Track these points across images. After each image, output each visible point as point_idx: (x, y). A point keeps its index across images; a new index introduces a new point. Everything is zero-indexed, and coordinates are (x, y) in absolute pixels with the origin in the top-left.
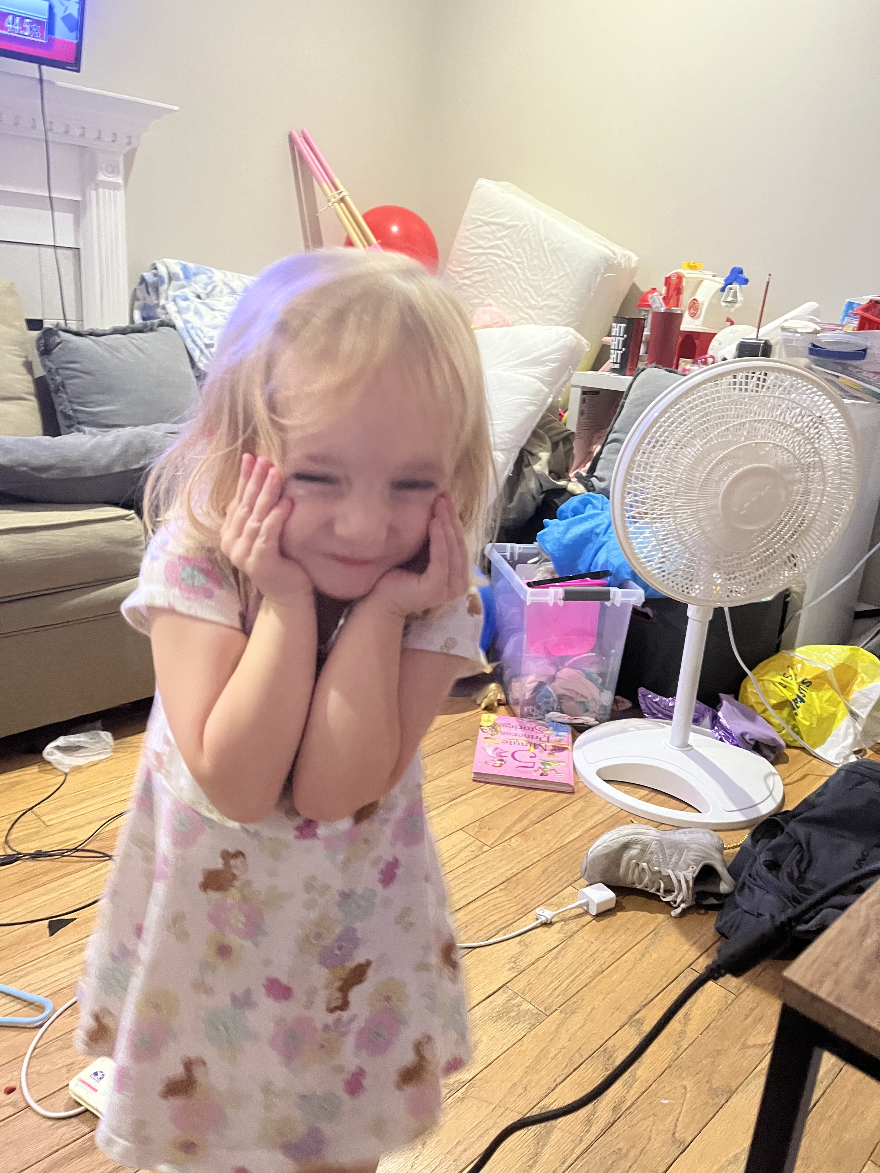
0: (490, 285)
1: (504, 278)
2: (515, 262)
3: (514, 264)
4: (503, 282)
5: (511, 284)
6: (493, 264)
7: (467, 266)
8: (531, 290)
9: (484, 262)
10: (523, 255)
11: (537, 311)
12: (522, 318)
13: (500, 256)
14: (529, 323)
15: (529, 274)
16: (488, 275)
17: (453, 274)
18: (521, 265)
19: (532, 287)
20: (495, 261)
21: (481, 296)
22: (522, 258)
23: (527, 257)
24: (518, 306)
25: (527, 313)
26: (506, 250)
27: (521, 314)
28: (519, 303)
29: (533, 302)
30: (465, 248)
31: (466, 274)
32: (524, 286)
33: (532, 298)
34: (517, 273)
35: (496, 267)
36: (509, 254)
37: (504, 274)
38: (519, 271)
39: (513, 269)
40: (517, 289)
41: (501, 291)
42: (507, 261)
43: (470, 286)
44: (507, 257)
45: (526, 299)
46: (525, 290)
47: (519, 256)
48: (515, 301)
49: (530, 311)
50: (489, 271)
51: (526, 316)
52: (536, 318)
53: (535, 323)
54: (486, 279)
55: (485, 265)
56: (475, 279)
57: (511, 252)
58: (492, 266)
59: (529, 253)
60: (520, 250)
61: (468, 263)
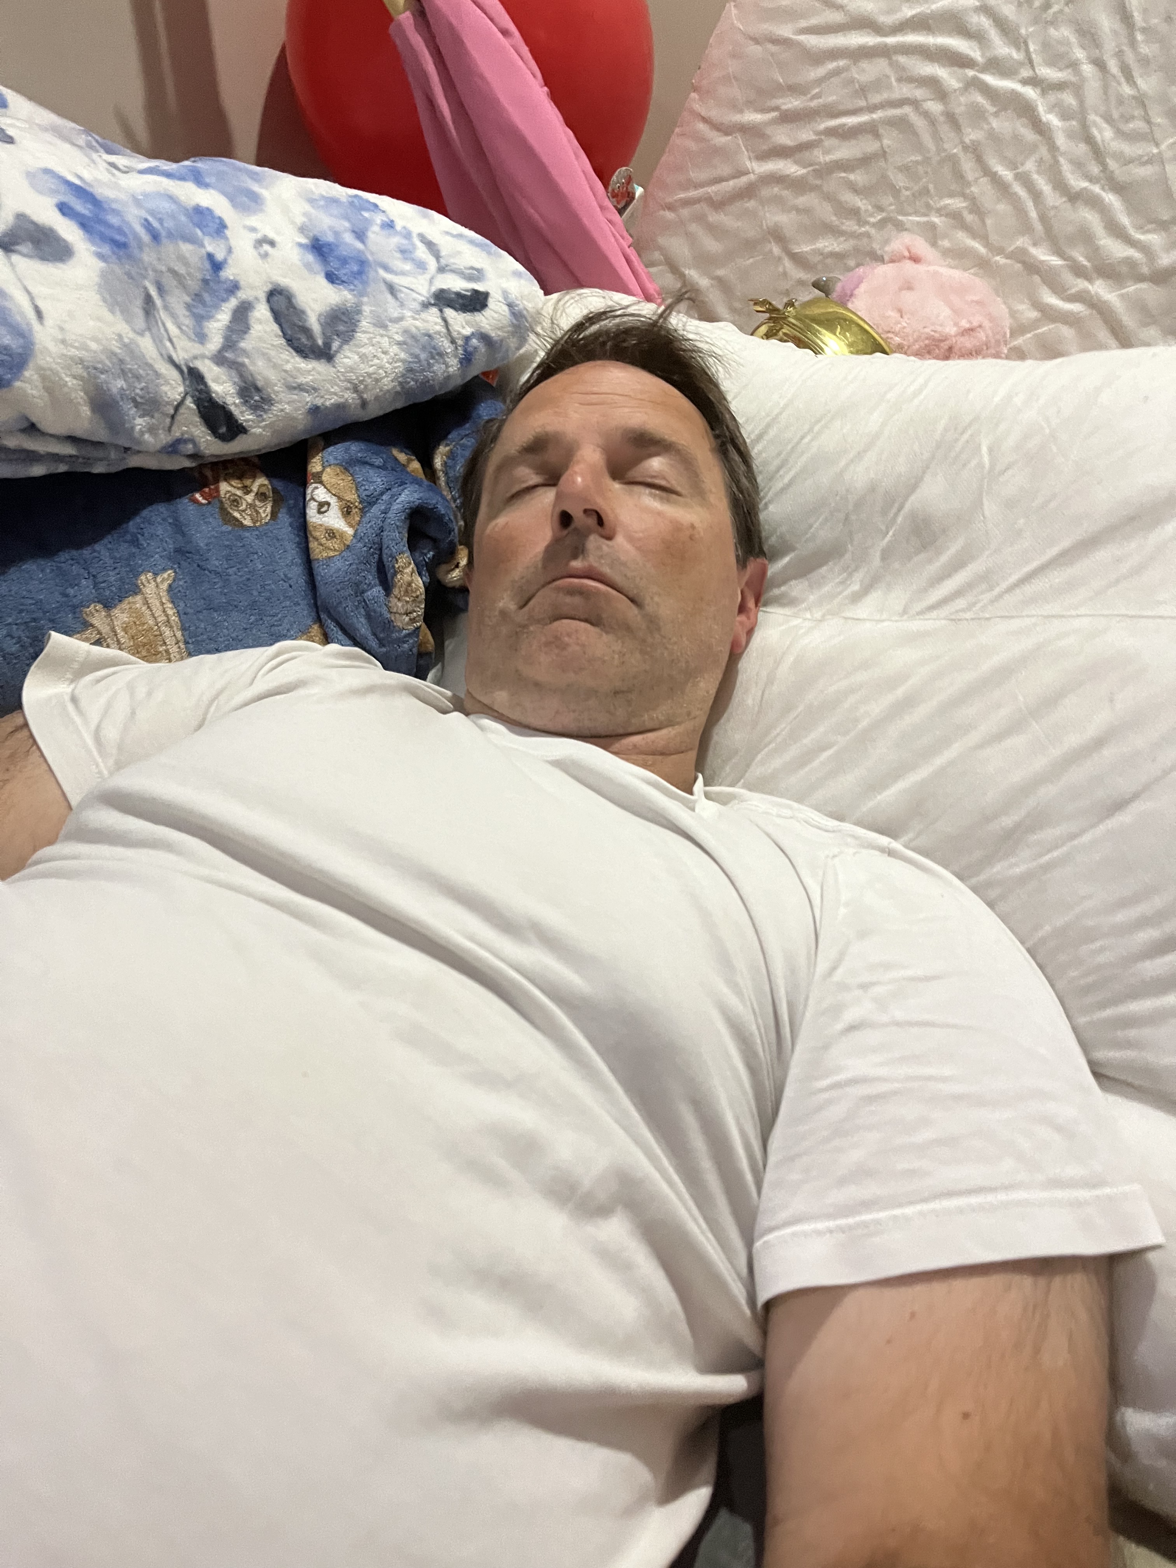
0: (900, 180)
1: (975, 151)
2: (1033, 81)
3: (1030, 93)
4: (968, 166)
5: (1007, 174)
6: (919, 93)
7: (792, 103)
8: (1110, 198)
9: (879, 84)
10: (1079, 54)
11: (1132, 288)
12: (1049, 314)
13: (958, 61)
14: (1089, 343)
15: (1104, 134)
16: (890, 140)
17: (721, 140)
18: (1069, 99)
19: (1118, 188)
20: (932, 83)
21: (850, 225)
22: (1074, 65)
23: (1100, 64)
24: (1032, 268)
25: (1080, 297)
26: (994, 34)
27: (1052, 300)
28: (1043, 255)
29: (1117, 250)
30: (786, 31)
31: (783, 137)
32: (1077, 183)
33: (1116, 230)
34: (1038, 126)
35: (935, 107)
36: (1003, 49)
37: (972, 135)
38: (1052, 119)
39: (1027, 111)
40: (1036, 196)
41: (956, 203)
42: (990, 79)
43: (798, 185)
44: (995, 65)
45: (1085, 236)
46: (1074, 197)
47: (1056, 58)
48: (1021, 242)
49: (1100, 289)
50: (901, 124)
51: (1075, 307)
52: (1128, 320)
53: (1125, 341)
54: (883, 154)
55: (876, 98)
56: (821, 157)
57: (1019, 42)
58: (915, 103)
59: (1109, 46)
60: (1065, 32)
61: (795, 89)
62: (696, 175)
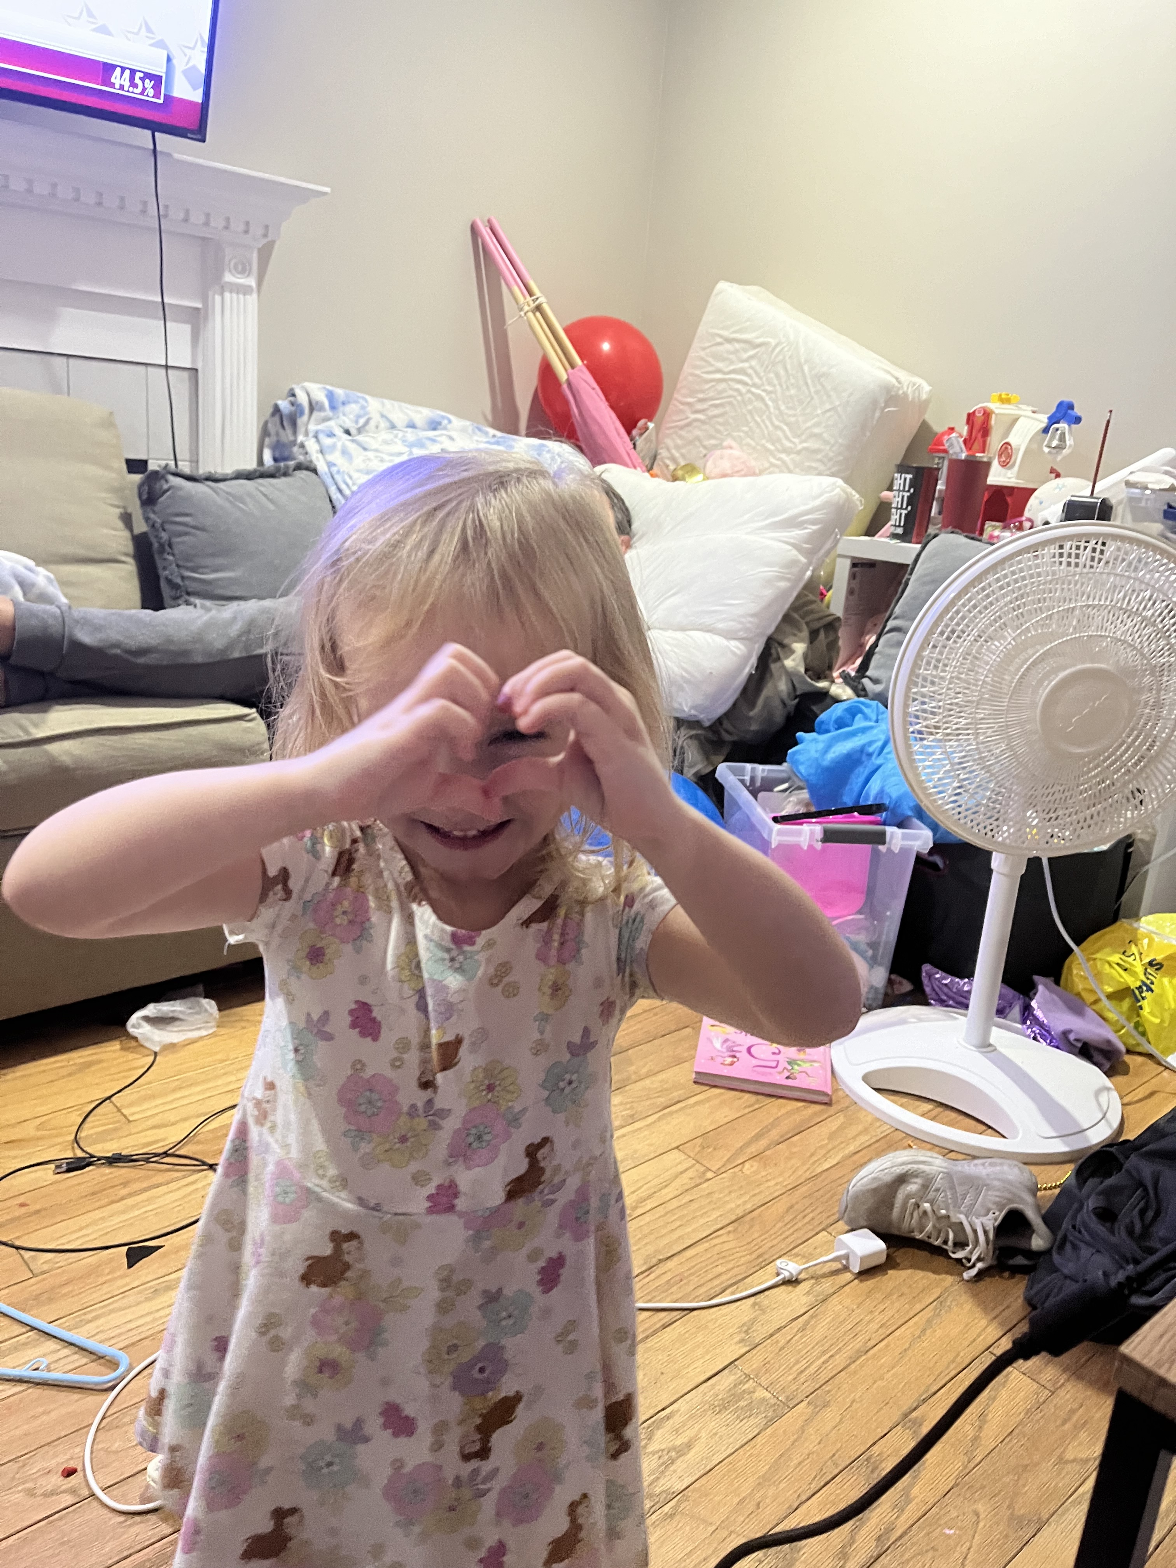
0: (731, 421)
1: (750, 412)
2: (764, 391)
3: (763, 394)
4: (749, 417)
5: (758, 419)
6: (735, 394)
7: (701, 396)
8: (785, 428)
9: (724, 391)
10: (776, 382)
11: (793, 456)
12: (772, 465)
13: (745, 384)
14: (782, 472)
15: (783, 407)
16: (728, 408)
17: (681, 407)
18: (773, 396)
19: (787, 424)
20: (737, 390)
21: (718, 435)
22: (774, 386)
23: (781, 386)
24: (767, 450)
25: (779, 459)
26: (754, 375)
27: (772, 460)
28: (770, 446)
29: (788, 444)
30: (698, 372)
31: (699, 406)
32: (777, 423)
33: (787, 438)
34: (766, 405)
35: (739, 398)
36: (757, 380)
37: (750, 407)
38: (770, 403)
39: (762, 400)
40: (767, 427)
41: (746, 429)
42: (754, 390)
43: (703, 422)
44: (754, 385)
45: (779, 440)
46: (777, 428)
47: (770, 383)
48: (764, 442)
49: (783, 456)
50: (730, 403)
51: (778, 463)
52: (791, 467)
53: (790, 471)
54: (725, 413)
55: (725, 395)
56: (710, 413)
57: (760, 378)
58: (734, 397)
59: (783, 380)
60: (772, 375)
61: (703, 391)
62: (675, 418)
